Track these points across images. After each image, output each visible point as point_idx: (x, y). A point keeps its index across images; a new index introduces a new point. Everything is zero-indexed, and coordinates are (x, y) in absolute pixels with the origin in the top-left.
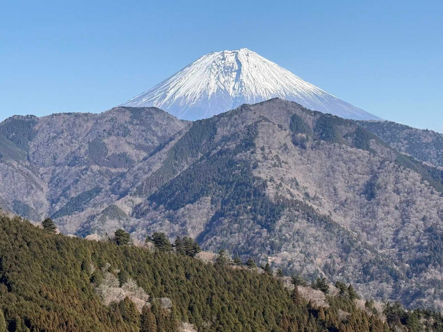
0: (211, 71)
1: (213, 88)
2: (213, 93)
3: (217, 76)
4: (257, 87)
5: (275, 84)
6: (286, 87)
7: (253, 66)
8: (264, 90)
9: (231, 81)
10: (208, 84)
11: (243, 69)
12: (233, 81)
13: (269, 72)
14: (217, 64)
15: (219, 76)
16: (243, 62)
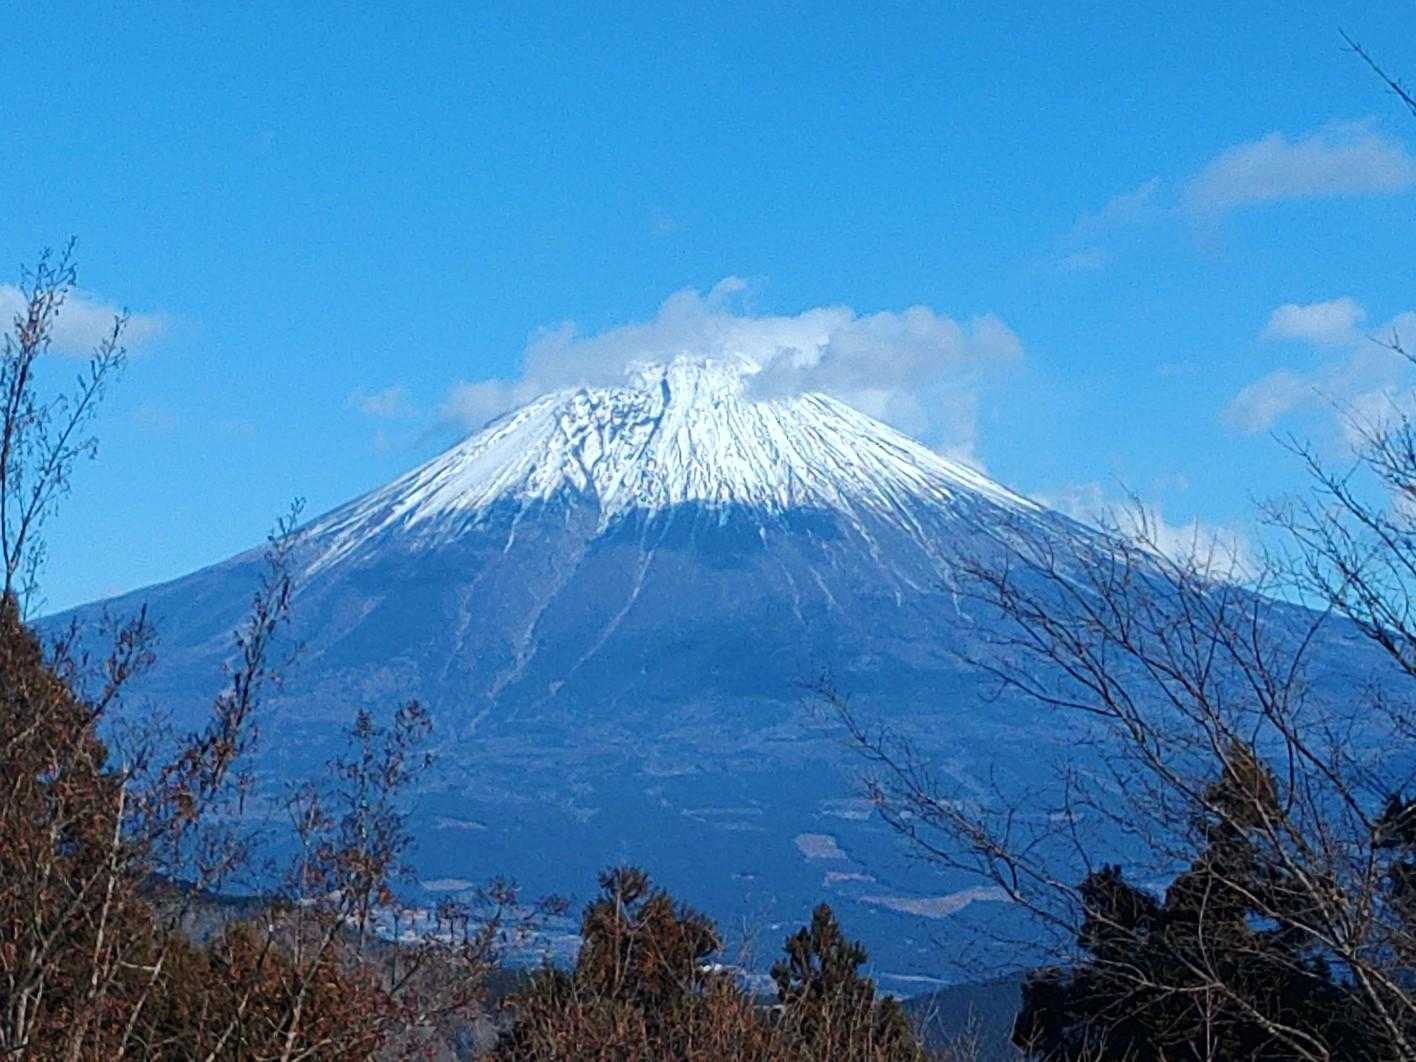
0: (558, 422)
1: (542, 485)
2: (539, 501)
3: (576, 441)
4: (692, 477)
5: (766, 463)
6: (802, 474)
7: (709, 401)
8: (715, 486)
9: (622, 456)
10: (533, 469)
11: (670, 416)
12: (630, 456)
13: (759, 425)
14: (588, 401)
15: (583, 440)
16: (678, 389)
